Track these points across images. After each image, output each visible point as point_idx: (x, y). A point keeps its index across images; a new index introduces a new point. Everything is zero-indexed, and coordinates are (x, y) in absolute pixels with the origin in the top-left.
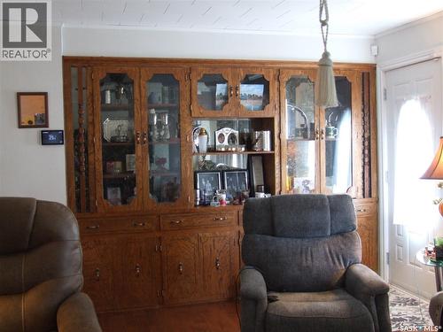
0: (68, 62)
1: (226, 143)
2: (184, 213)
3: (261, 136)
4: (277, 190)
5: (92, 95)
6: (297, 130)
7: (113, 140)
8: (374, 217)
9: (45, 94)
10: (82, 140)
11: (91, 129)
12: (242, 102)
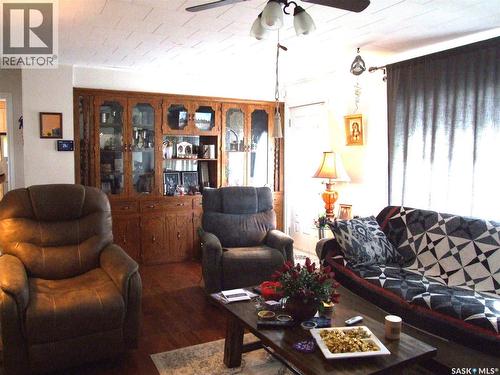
0: (77, 92)
1: (184, 153)
2: (157, 200)
3: (209, 149)
4: (219, 185)
5: (94, 116)
6: (232, 145)
7: (106, 148)
8: (281, 204)
9: (60, 114)
10: (86, 148)
11: (92, 140)
12: (197, 125)
